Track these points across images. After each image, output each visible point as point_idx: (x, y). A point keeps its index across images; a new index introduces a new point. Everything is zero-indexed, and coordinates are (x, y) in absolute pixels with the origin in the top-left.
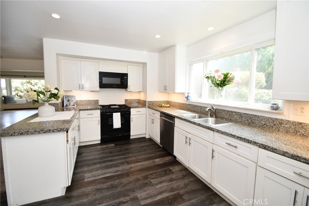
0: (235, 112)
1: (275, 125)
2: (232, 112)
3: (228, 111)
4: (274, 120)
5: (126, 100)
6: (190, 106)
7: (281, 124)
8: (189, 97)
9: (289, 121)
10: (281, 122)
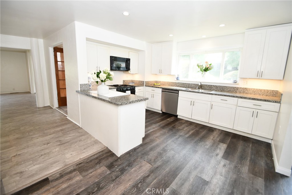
0: (213, 86)
1: (234, 90)
2: (211, 85)
3: (209, 85)
4: (234, 88)
5: (124, 81)
6: (179, 84)
7: (237, 89)
8: (178, 78)
9: (241, 88)
10: (237, 88)
